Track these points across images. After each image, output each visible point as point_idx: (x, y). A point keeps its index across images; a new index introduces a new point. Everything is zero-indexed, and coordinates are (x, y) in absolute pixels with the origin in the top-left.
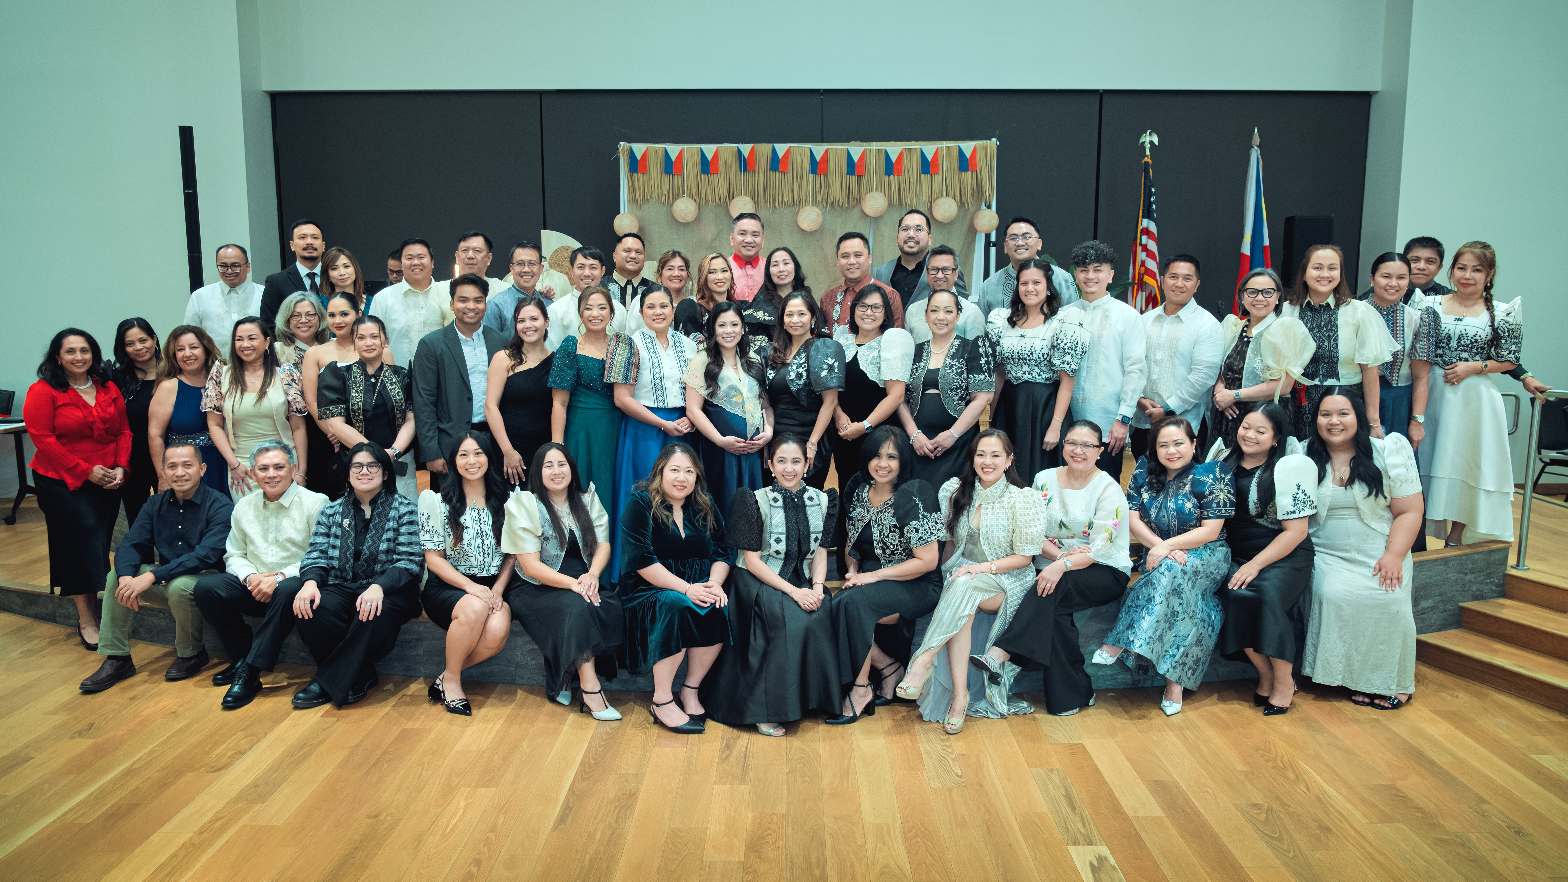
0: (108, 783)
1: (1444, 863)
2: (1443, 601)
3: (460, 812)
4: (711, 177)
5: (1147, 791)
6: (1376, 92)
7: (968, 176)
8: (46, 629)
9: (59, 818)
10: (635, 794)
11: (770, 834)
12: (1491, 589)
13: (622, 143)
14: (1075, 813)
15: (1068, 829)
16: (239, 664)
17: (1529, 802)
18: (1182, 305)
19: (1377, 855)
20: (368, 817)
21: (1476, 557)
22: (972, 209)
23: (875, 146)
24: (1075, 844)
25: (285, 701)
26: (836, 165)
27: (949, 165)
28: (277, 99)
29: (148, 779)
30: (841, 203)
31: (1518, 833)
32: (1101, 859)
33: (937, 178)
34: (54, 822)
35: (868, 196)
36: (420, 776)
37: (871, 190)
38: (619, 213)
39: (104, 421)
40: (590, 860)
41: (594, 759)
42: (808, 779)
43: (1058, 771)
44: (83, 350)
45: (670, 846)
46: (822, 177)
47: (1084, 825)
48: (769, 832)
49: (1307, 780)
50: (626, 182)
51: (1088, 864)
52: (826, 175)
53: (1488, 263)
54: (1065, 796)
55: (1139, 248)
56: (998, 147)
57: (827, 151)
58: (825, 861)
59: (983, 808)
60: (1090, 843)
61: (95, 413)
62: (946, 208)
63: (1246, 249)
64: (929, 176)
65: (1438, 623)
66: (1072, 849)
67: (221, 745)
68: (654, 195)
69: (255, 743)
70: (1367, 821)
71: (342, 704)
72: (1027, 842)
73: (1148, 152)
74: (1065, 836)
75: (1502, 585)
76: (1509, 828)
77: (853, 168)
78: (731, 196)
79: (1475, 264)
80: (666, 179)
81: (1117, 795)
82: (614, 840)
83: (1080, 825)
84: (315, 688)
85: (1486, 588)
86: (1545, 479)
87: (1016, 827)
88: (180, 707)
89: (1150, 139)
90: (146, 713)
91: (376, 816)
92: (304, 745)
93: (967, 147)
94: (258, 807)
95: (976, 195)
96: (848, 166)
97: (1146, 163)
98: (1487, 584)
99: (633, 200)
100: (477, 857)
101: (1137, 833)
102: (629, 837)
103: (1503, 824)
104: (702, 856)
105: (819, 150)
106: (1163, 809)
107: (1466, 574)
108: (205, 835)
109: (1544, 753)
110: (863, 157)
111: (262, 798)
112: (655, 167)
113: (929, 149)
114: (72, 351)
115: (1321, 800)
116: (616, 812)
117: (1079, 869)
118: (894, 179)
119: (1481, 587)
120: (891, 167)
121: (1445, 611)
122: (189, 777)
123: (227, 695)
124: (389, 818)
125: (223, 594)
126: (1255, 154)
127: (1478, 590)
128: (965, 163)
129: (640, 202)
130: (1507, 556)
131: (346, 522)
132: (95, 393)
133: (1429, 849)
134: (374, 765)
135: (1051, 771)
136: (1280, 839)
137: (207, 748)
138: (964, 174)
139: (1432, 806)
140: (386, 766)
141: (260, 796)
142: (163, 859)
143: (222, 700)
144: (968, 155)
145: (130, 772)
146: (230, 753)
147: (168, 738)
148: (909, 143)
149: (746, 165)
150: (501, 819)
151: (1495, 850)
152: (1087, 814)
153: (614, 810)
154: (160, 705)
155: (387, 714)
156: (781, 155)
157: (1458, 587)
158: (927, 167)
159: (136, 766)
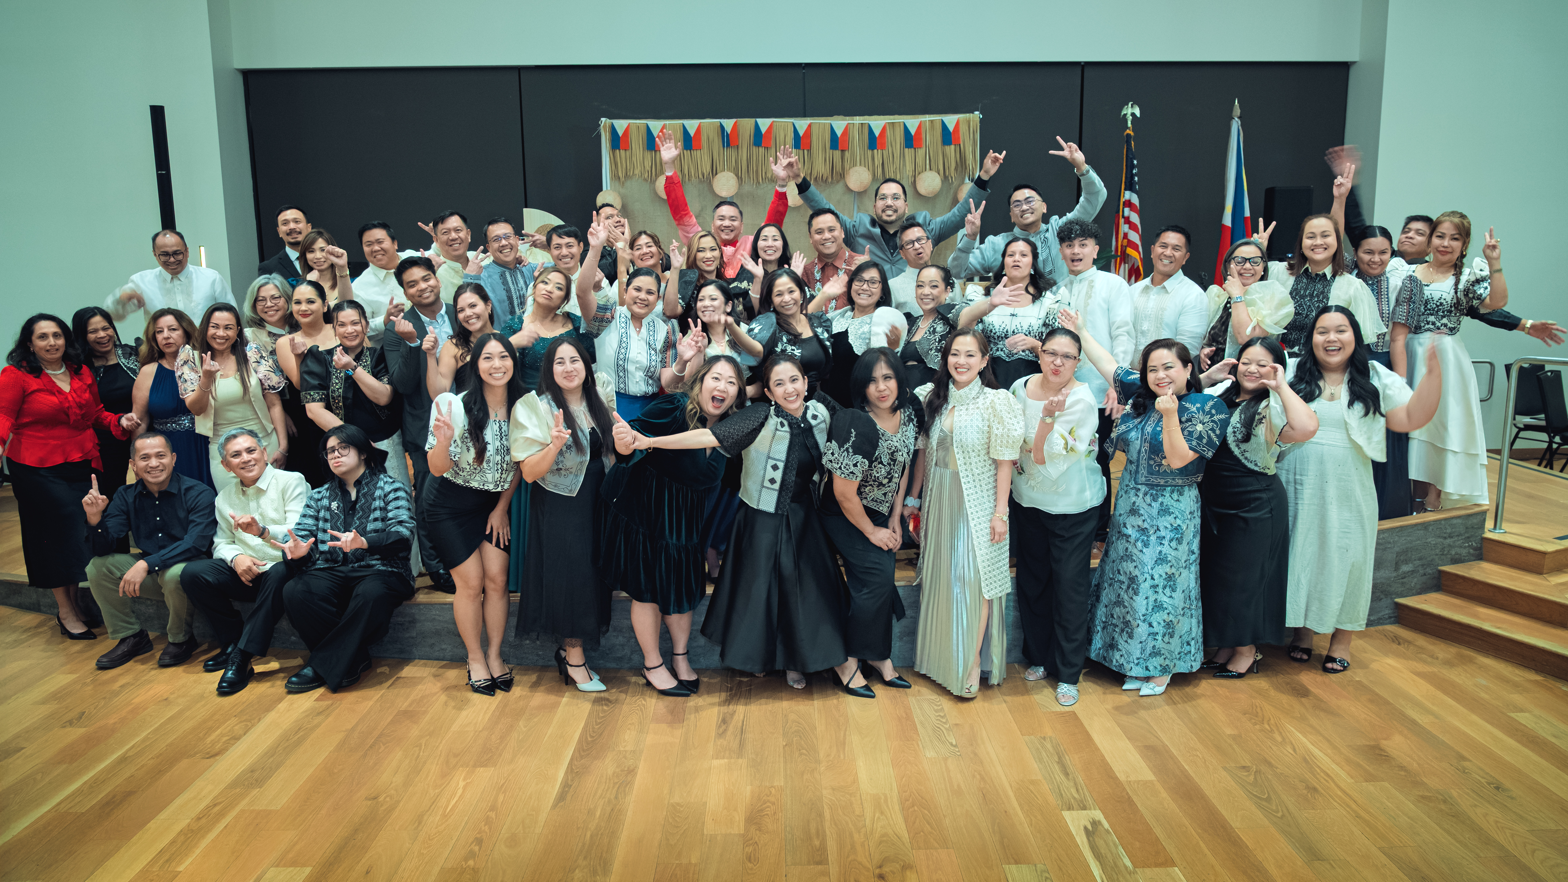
0: (102, 771)
1: (1427, 820)
2: (1423, 565)
3: (460, 792)
4: (694, 153)
5: (1138, 756)
6: (1354, 63)
7: (951, 149)
8: (29, 619)
9: (54, 808)
10: (633, 770)
11: (768, 807)
12: (1469, 553)
13: (603, 119)
14: (1068, 779)
15: (1062, 795)
16: (230, 650)
17: (1507, 758)
18: (1169, 276)
19: (1362, 813)
20: (366, 799)
21: (1455, 521)
22: (955, 183)
23: (858, 120)
24: (1069, 809)
25: (278, 686)
26: (820, 140)
27: (932, 138)
28: (248, 75)
29: (143, 766)
30: (824, 178)
31: (1497, 788)
32: (1095, 823)
33: (921, 152)
34: (49, 811)
35: (851, 170)
36: (418, 757)
37: (855, 165)
38: (601, 190)
39: (80, 406)
40: (591, 836)
41: (591, 737)
42: (804, 751)
43: (1050, 738)
44: (55, 335)
45: (671, 820)
46: (806, 152)
47: (1077, 790)
48: (768, 804)
49: (1293, 742)
50: (608, 159)
51: (1082, 828)
52: (809, 150)
53: (1464, 233)
54: (1058, 763)
55: (1122, 221)
56: (981, 120)
57: (810, 126)
58: (824, 832)
59: (978, 777)
60: (1084, 808)
61: (70, 398)
62: (930, 182)
63: (1227, 221)
64: (913, 150)
65: (1418, 586)
66: (1066, 814)
67: (215, 731)
68: (637, 172)
69: (250, 729)
70: (1353, 781)
71: (337, 688)
72: (1022, 809)
73: (1129, 125)
74: (1059, 802)
75: (1480, 549)
76: (1489, 784)
77: (836, 142)
78: (714, 172)
79: (1454, 232)
80: (648, 155)
81: (1109, 761)
82: (614, 816)
83: (1073, 791)
84: (308, 671)
85: (1464, 552)
86: (1519, 445)
87: (1011, 794)
88: (172, 694)
89: (1132, 111)
90: (137, 700)
91: (375, 798)
92: (299, 729)
93: (951, 120)
94: (255, 792)
95: (959, 169)
96: (831, 141)
97: (1128, 135)
98: (1465, 547)
99: (615, 177)
100: (478, 836)
101: (1129, 797)
102: (629, 813)
103: (1483, 780)
104: (703, 830)
105: (802, 124)
106: (1154, 774)
107: (1445, 538)
108: (204, 821)
109: (1522, 711)
110: (846, 131)
111: (259, 782)
112: (637, 143)
113: (913, 122)
114: (44, 336)
115: (1307, 761)
116: (616, 789)
117: (1074, 833)
118: (878, 154)
119: (1458, 550)
120: (874, 142)
121: (1425, 574)
122: (184, 763)
123: (222, 681)
124: (388, 799)
125: (210, 579)
126: (1236, 125)
127: (1456, 554)
128: (948, 137)
129: (622, 179)
130: (1484, 520)
131: (334, 505)
132: (69, 380)
133: (1412, 806)
134: (371, 747)
135: (1044, 738)
136: (1268, 800)
137: (201, 735)
138: (947, 148)
139: (1415, 765)
140: (383, 748)
141: (257, 781)
142: (162, 846)
143: (216, 685)
144: (951, 128)
145: (123, 760)
146: (225, 739)
147: (160, 725)
148: (892, 117)
149: (728, 140)
150: (501, 798)
151: (1476, 806)
152: (1080, 780)
153: (613, 787)
154: (151, 692)
155: (382, 696)
156: (763, 130)
157: (1438, 551)
158: (911, 141)
159: (130, 754)
